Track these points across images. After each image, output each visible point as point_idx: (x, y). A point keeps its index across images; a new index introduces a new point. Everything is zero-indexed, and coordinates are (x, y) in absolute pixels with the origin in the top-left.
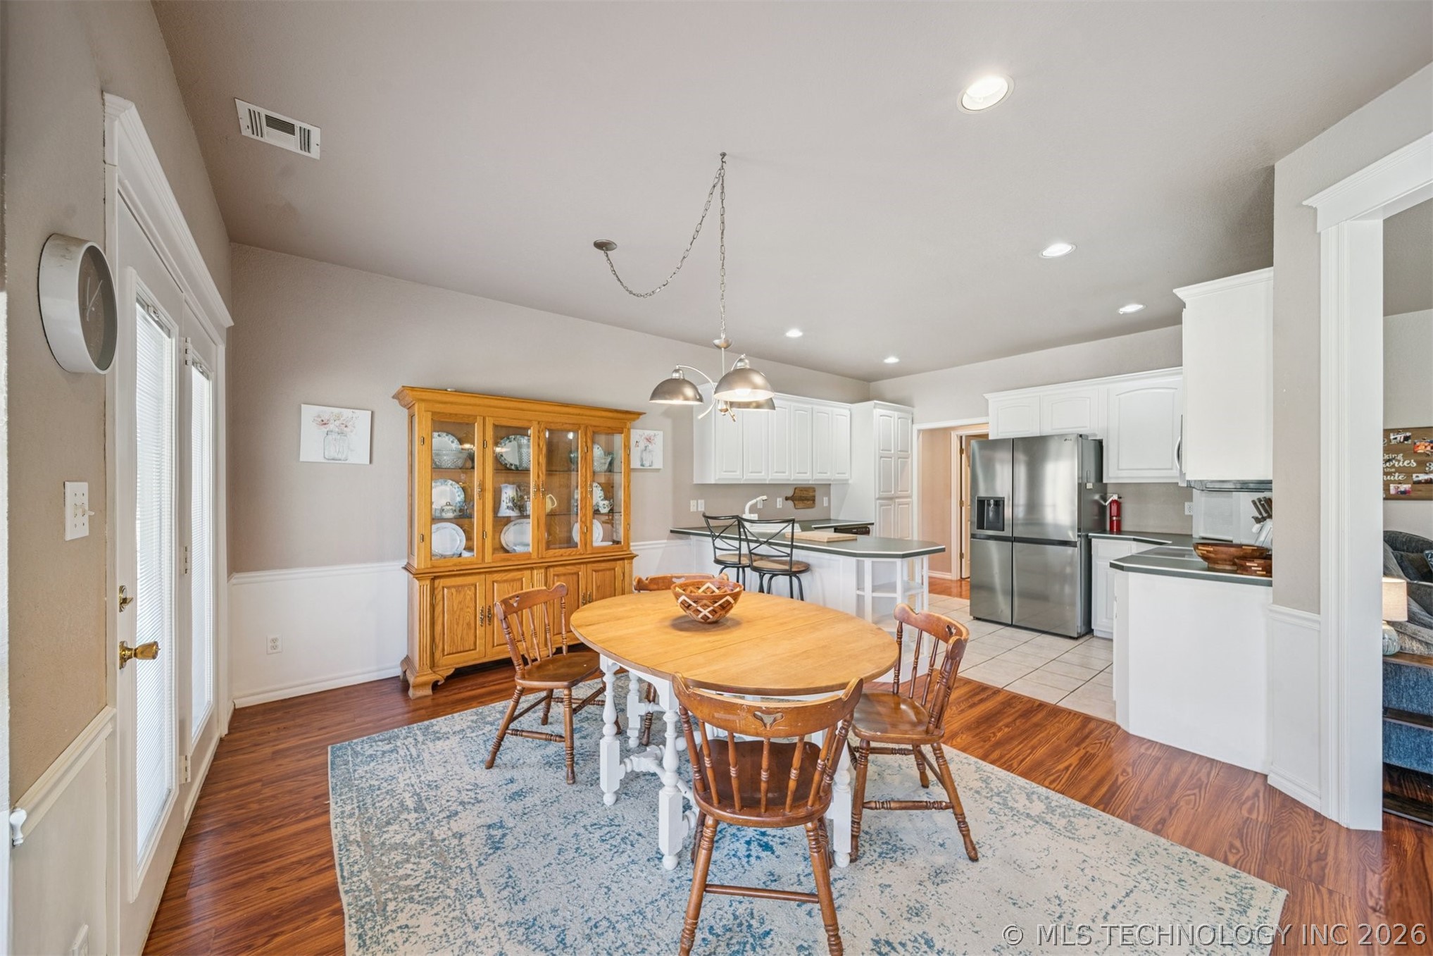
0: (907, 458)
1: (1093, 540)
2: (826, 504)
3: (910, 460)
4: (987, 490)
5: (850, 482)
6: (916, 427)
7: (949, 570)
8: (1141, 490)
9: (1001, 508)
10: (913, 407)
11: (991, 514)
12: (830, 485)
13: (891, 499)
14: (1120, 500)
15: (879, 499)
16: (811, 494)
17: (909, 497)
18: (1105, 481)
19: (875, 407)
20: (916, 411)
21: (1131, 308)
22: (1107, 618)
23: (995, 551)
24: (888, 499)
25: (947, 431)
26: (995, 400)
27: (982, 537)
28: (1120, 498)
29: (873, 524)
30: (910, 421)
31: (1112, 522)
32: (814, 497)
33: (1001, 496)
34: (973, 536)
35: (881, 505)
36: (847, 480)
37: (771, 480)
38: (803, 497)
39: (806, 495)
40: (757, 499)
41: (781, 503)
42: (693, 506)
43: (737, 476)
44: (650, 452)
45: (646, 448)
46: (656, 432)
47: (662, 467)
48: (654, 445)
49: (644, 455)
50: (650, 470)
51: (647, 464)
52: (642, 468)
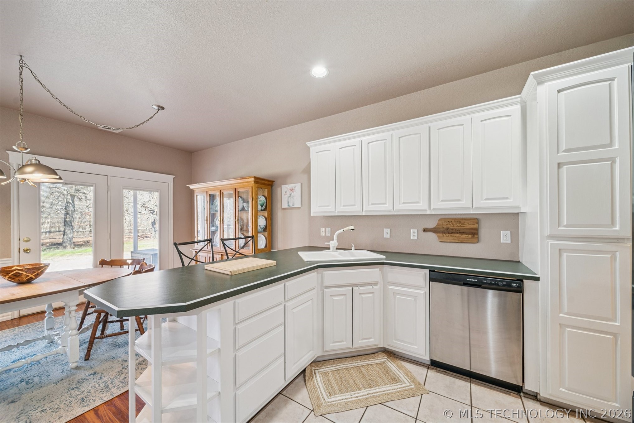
16: (471, 226)
32: (477, 230)
38: (452, 229)
39: (457, 227)
40: (344, 229)
41: (416, 234)
42: (322, 232)
43: (330, 209)
44: (292, 197)
45: (290, 195)
46: (296, 185)
47: (300, 206)
48: (295, 193)
49: (289, 199)
50: (294, 208)
51: (291, 205)
52: (289, 207)
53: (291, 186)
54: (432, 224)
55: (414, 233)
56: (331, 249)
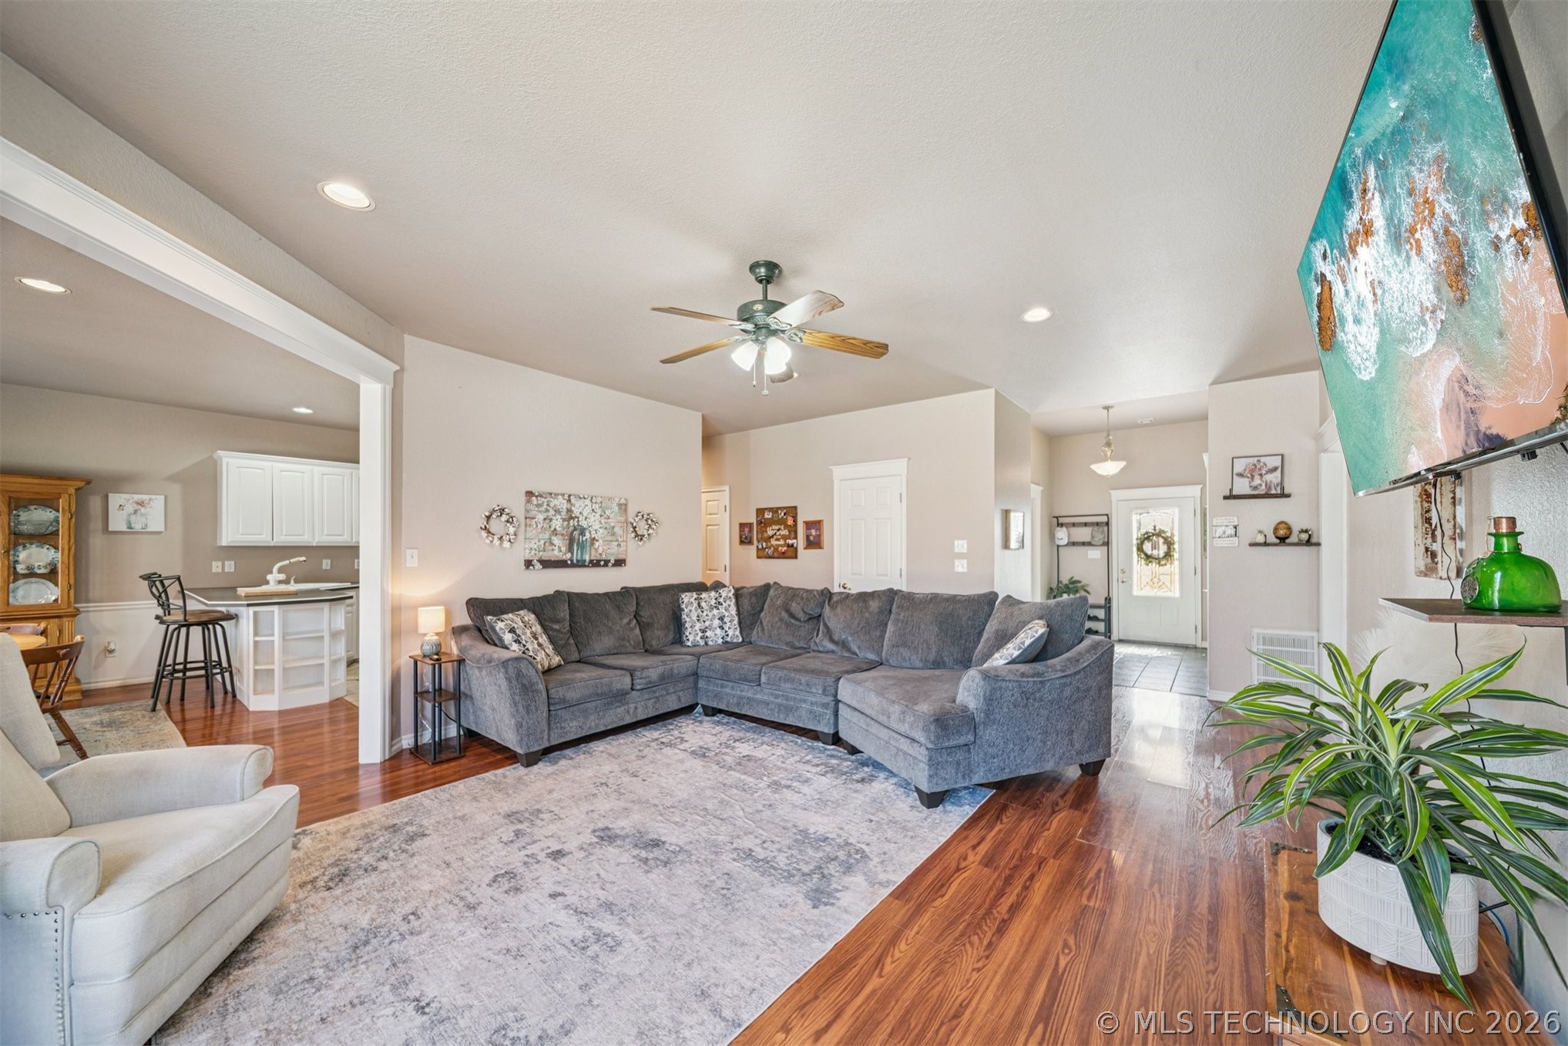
40: (296, 561)
42: (216, 567)
43: (263, 538)
44: (142, 515)
45: (136, 512)
46: (153, 497)
47: (163, 530)
48: (149, 509)
49: (133, 518)
50: (144, 533)
51: (137, 527)
52: (131, 531)
53: (137, 497)
56: (272, 583)
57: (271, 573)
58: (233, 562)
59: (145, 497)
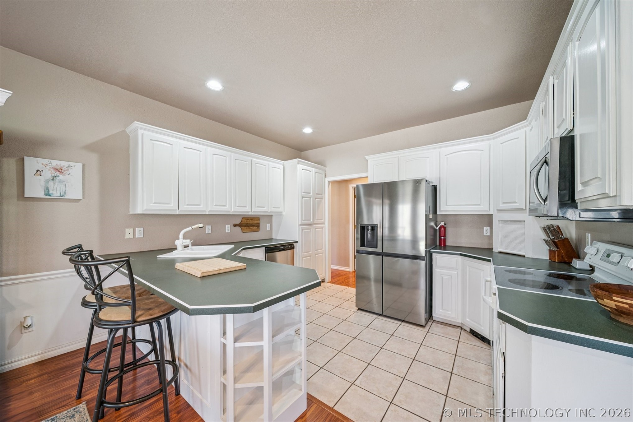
0: (322, 199)
1: (433, 254)
2: (268, 228)
3: (323, 200)
4: (368, 219)
5: (283, 213)
6: (328, 179)
7: (348, 265)
8: (456, 218)
9: (375, 231)
10: (325, 167)
11: (369, 236)
12: (272, 215)
13: (310, 225)
14: (445, 226)
15: (301, 225)
16: (256, 222)
17: (324, 223)
18: (438, 213)
19: (298, 163)
20: (327, 169)
21: (461, 86)
22: (442, 309)
23: (372, 262)
24: (307, 225)
25: (347, 182)
26: (372, 160)
27: (364, 252)
28: (445, 224)
29: (297, 242)
30: (323, 176)
31: (440, 239)
32: (259, 224)
33: (375, 223)
34: (358, 252)
35: (303, 229)
36: (282, 212)
37: (210, 211)
38: (249, 224)
39: (252, 223)
40: (193, 227)
41: (229, 229)
42: (128, 233)
43: (170, 207)
44: (61, 182)
45: (54, 178)
46: (72, 164)
47: (81, 198)
48: (67, 176)
49: (51, 184)
50: (62, 199)
51: (56, 194)
52: (48, 197)
53: (55, 163)
54: (238, 221)
55: (228, 228)
56: (180, 248)
57: (178, 239)
58: (142, 229)
59: (63, 164)
